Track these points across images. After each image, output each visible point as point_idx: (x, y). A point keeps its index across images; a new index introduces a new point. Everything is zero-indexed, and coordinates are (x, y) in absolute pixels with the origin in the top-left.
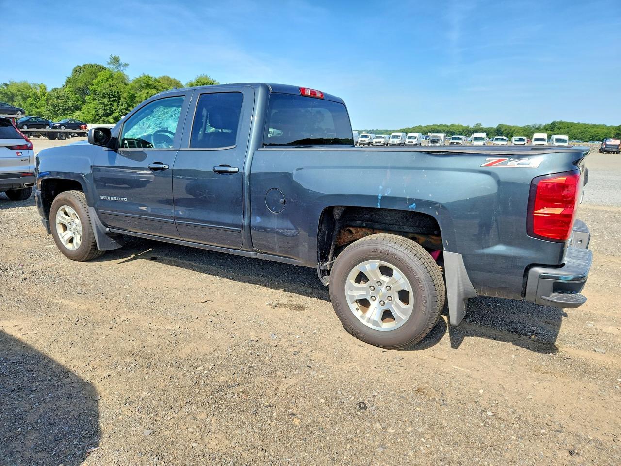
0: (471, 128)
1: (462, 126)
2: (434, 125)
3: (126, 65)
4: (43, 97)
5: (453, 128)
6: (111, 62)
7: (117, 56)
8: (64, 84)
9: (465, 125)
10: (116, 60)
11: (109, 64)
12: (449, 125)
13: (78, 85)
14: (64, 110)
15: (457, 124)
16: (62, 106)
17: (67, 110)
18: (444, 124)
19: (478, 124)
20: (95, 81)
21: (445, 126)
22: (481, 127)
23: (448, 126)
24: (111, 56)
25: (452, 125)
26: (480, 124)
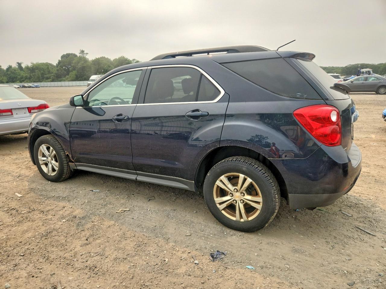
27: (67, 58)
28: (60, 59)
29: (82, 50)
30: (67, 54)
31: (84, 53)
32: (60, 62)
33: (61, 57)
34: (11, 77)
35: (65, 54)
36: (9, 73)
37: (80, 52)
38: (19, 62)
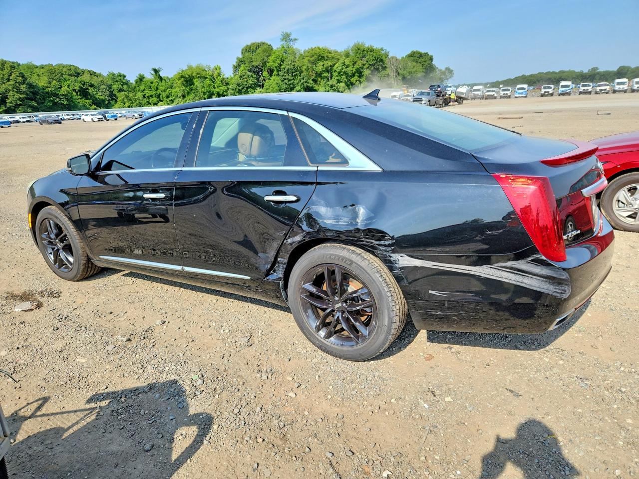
0: (586, 73)
1: (574, 71)
2: (539, 73)
3: (295, 40)
4: (219, 77)
5: (564, 74)
6: (284, 39)
7: (289, 32)
8: (235, 64)
9: (577, 70)
10: (286, 37)
11: (282, 40)
12: (557, 71)
13: (255, 63)
14: (247, 88)
15: (566, 69)
16: (246, 85)
17: (250, 87)
18: (551, 71)
19: (594, 68)
20: (271, 58)
21: (553, 73)
22: (598, 71)
23: (555, 73)
24: (283, 32)
25: (562, 72)
26: (597, 68)
27: (253, 51)
28: (240, 56)
29: (287, 33)
30: (253, 44)
31: (291, 38)
32: (241, 62)
33: (242, 50)
34: (145, 95)
35: (249, 44)
36: (142, 88)
37: (281, 37)
38: (157, 69)
